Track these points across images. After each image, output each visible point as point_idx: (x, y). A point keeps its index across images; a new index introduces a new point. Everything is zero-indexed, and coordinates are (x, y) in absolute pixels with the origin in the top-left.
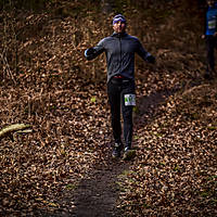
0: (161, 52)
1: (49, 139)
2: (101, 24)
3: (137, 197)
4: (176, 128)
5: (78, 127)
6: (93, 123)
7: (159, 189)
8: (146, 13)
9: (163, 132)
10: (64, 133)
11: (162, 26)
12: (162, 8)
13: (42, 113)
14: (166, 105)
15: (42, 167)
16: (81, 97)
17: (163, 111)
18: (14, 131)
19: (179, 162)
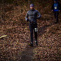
0: (45, 15)
1: (14, 40)
2: (28, 7)
3: (38, 56)
4: (49, 36)
5: (22, 36)
6: (26, 35)
7: (45, 53)
8: (41, 4)
9: (46, 37)
10: (18, 38)
11: (45, 8)
12: (45, 3)
13: (12, 32)
14: (46, 30)
15: (12, 47)
16: (23, 28)
17: (46, 31)
18: (4, 37)
19: (50, 46)
